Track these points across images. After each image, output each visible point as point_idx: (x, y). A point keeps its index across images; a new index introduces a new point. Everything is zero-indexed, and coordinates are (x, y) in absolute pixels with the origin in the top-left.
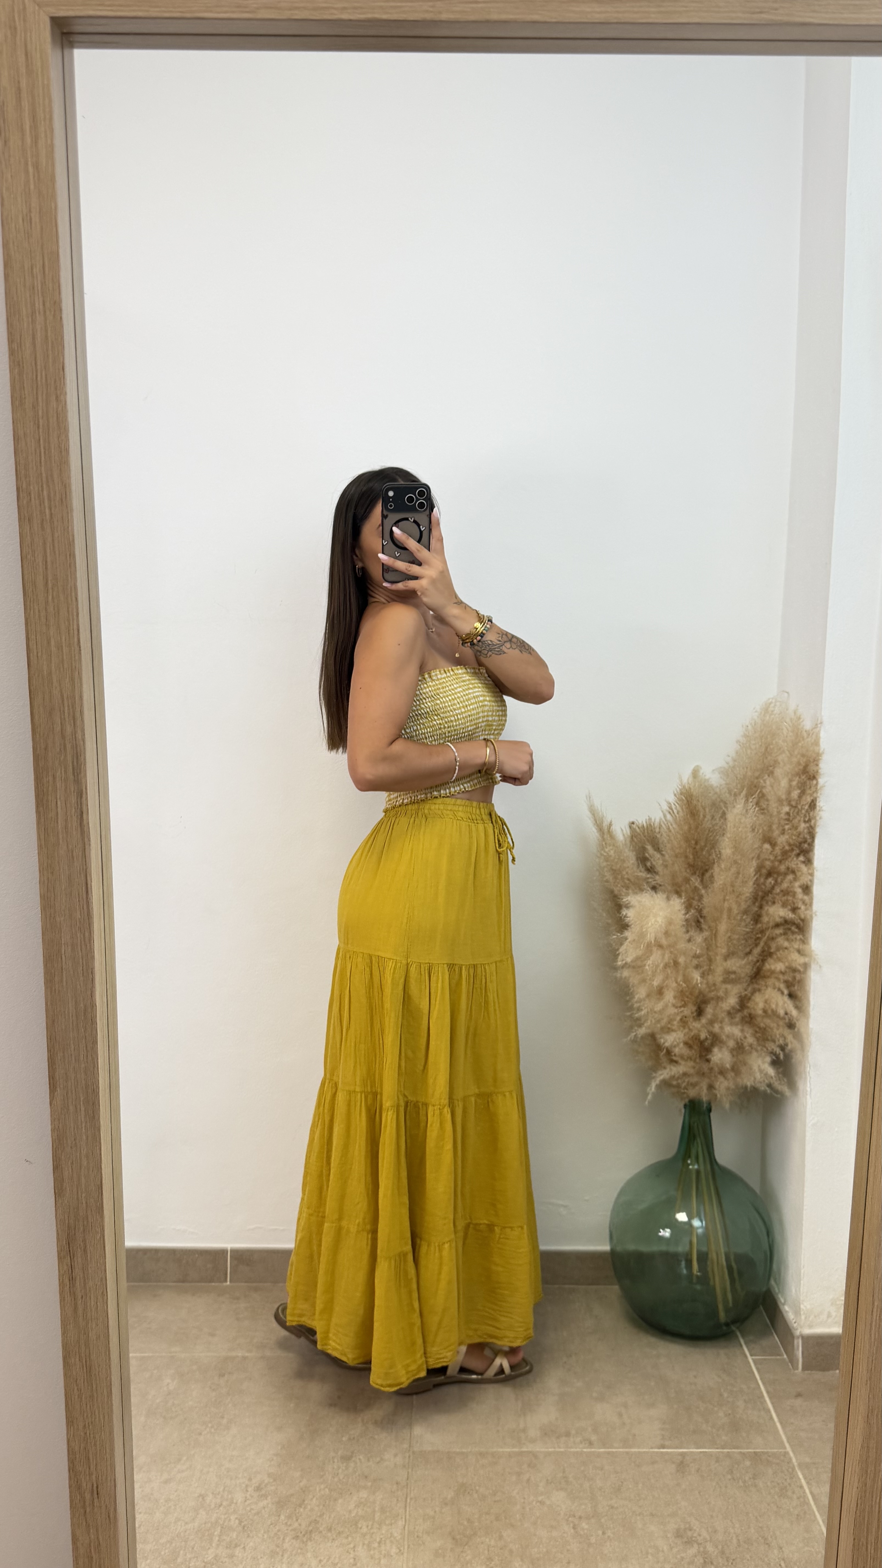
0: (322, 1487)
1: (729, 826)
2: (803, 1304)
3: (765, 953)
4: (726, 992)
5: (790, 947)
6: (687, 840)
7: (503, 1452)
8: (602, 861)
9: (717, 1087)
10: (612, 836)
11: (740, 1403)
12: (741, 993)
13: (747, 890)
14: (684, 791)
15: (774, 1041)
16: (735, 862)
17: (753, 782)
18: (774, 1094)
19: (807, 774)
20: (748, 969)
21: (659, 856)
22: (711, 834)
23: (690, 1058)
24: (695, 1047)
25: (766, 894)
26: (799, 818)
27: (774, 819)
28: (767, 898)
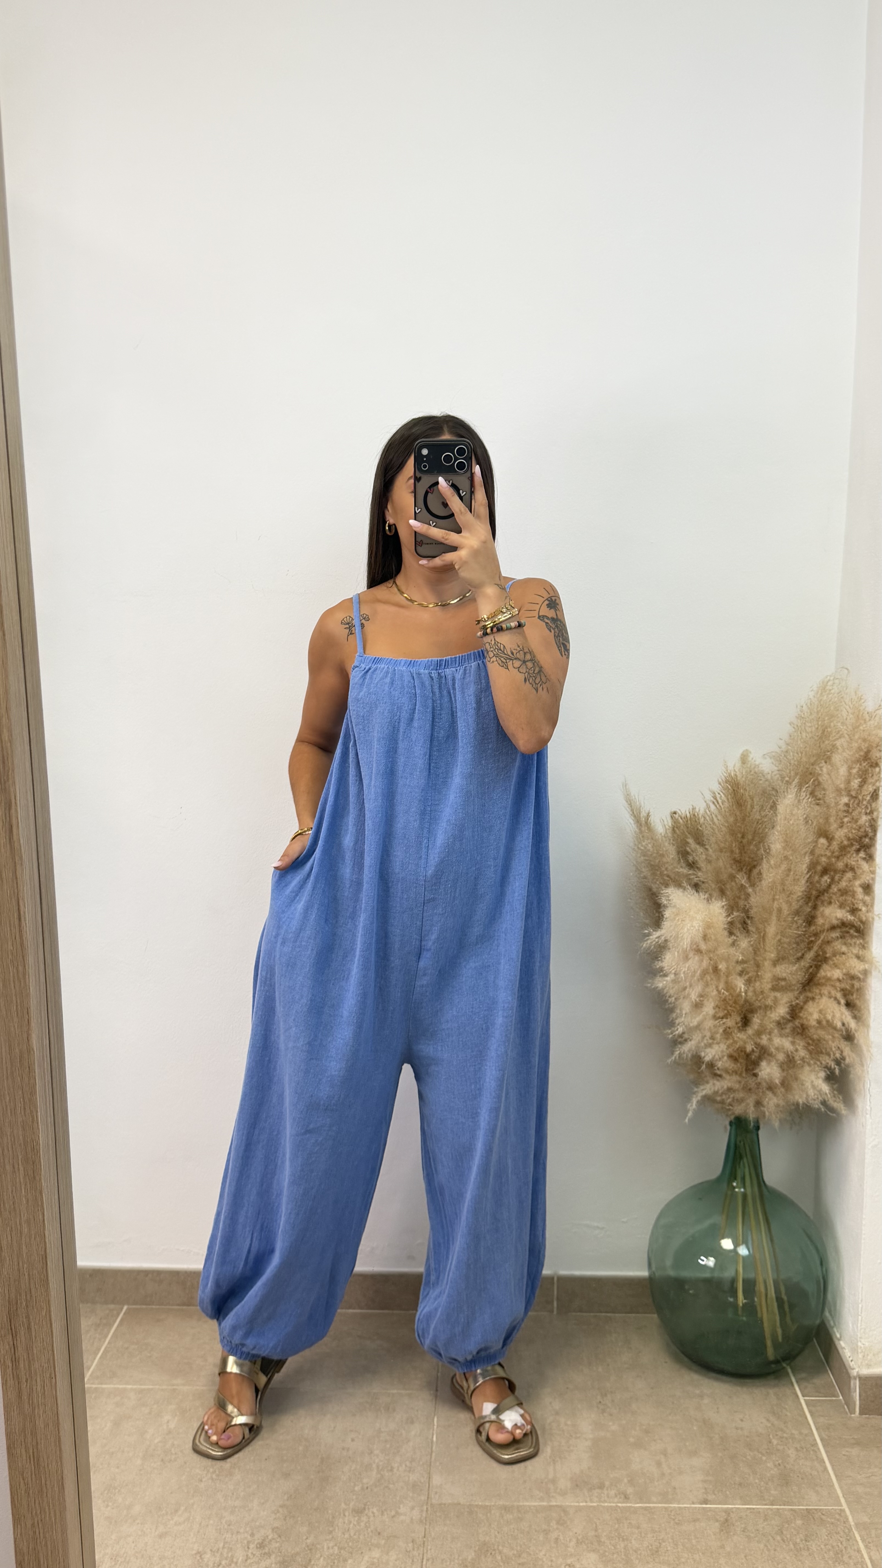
0: (331, 1545)
1: (779, 817)
2: (861, 1341)
3: (820, 958)
4: (776, 1001)
5: (849, 952)
6: (732, 833)
7: (528, 1505)
8: (639, 855)
9: (765, 1103)
10: (650, 829)
11: (792, 1452)
12: (792, 1002)
13: (799, 889)
14: (730, 779)
15: (829, 1055)
16: (786, 858)
17: (807, 768)
18: (829, 1113)
19: (869, 761)
20: (800, 975)
21: (701, 850)
22: (760, 826)
23: (736, 1072)
24: (741, 1060)
25: (821, 893)
26: (859, 809)
27: (831, 811)
28: (822, 898)
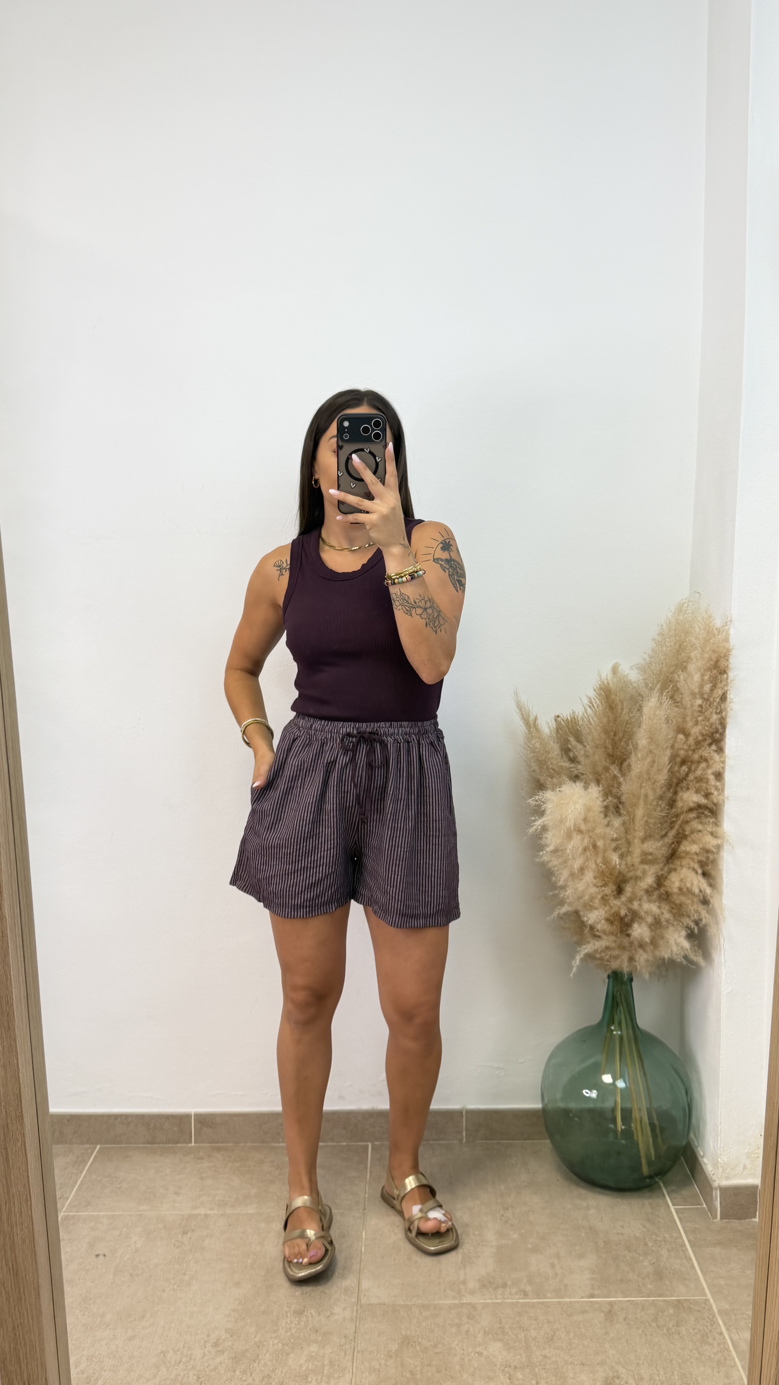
0: (275, 1342)
1: (644, 717)
2: (720, 1158)
3: (680, 836)
4: (644, 872)
5: (704, 830)
6: (606, 732)
7: (443, 1303)
8: (529, 752)
9: (637, 959)
10: (537, 730)
11: (664, 1252)
12: (658, 872)
13: (662, 778)
14: (603, 687)
15: (689, 916)
16: (651, 752)
17: (667, 677)
18: (689, 965)
19: (718, 669)
20: (664, 850)
21: (581, 747)
22: (629, 726)
23: (612, 933)
24: (616, 923)
25: (680, 781)
26: (711, 710)
27: (687, 711)
28: (681, 785)
